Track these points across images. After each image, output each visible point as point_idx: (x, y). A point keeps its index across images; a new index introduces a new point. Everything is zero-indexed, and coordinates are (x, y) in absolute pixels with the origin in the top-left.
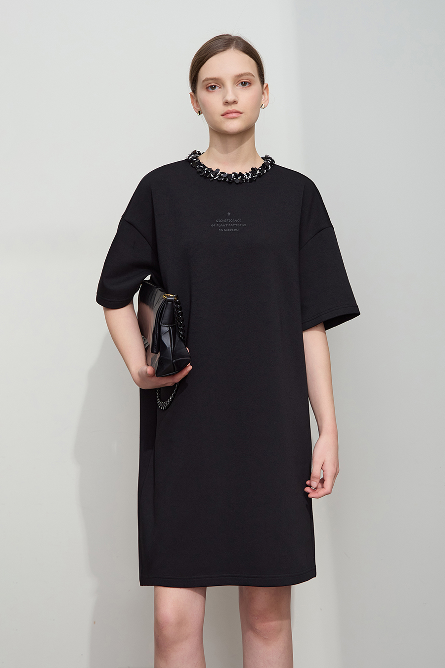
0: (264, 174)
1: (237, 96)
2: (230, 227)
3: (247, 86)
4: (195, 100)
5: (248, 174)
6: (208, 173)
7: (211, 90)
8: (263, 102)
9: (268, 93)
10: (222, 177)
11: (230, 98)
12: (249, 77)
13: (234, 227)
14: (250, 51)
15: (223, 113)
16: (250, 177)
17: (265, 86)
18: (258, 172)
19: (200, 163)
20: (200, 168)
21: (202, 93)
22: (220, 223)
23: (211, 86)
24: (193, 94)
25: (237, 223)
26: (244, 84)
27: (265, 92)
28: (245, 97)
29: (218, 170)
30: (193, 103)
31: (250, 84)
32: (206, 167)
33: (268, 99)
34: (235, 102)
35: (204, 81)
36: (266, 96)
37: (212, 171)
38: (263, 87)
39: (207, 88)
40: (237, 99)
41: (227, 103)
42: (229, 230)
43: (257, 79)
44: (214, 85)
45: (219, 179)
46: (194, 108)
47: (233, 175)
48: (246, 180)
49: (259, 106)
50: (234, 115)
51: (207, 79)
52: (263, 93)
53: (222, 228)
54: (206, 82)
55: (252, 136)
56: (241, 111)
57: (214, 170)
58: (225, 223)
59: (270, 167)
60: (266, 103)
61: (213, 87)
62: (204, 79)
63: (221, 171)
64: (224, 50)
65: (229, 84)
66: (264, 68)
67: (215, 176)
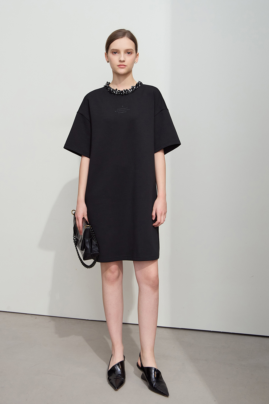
0: (137, 88)
1: (125, 59)
2: (123, 111)
3: (130, 54)
4: (107, 56)
5: (130, 90)
6: (113, 91)
7: (114, 54)
8: (135, 61)
9: (138, 57)
10: (119, 93)
11: (122, 59)
12: (131, 51)
13: (124, 111)
14: (133, 38)
15: (118, 65)
16: (131, 91)
17: (137, 54)
18: (135, 88)
19: (109, 87)
20: (109, 89)
21: (110, 55)
22: (119, 110)
23: (115, 52)
24: (106, 53)
25: (126, 109)
26: (129, 53)
27: (137, 56)
28: (128, 59)
29: (116, 89)
30: (106, 57)
31: (131, 53)
32: (111, 88)
33: (138, 59)
34: (124, 61)
35: (112, 50)
36: (137, 58)
37: (114, 90)
38: (136, 54)
39: (113, 53)
40: (125, 60)
41: (120, 61)
42: (122, 112)
43: (135, 51)
44: (116, 52)
45: (118, 94)
46: (106, 59)
47: (124, 91)
48: (130, 92)
49: (134, 62)
50: (123, 66)
51: (113, 49)
52: (136, 57)
53: (120, 112)
54: (113, 51)
55: (131, 74)
56: (126, 65)
57: (115, 89)
58: (120, 110)
59: (140, 85)
60: (137, 61)
61: (115, 53)
62: (112, 49)
63: (118, 90)
64: (122, 38)
65: (122, 53)
66: (138, 46)
67: (116, 92)
